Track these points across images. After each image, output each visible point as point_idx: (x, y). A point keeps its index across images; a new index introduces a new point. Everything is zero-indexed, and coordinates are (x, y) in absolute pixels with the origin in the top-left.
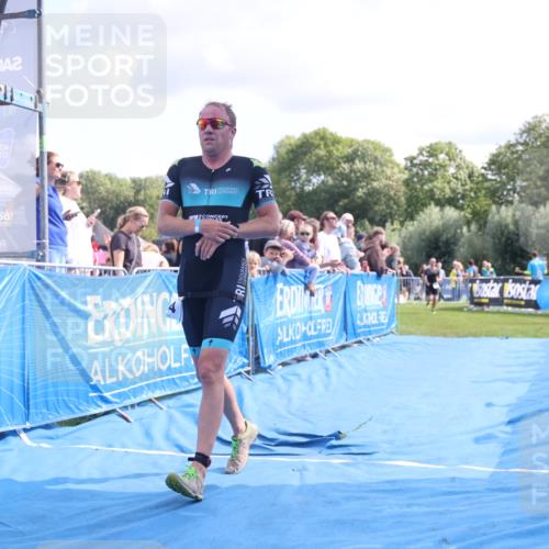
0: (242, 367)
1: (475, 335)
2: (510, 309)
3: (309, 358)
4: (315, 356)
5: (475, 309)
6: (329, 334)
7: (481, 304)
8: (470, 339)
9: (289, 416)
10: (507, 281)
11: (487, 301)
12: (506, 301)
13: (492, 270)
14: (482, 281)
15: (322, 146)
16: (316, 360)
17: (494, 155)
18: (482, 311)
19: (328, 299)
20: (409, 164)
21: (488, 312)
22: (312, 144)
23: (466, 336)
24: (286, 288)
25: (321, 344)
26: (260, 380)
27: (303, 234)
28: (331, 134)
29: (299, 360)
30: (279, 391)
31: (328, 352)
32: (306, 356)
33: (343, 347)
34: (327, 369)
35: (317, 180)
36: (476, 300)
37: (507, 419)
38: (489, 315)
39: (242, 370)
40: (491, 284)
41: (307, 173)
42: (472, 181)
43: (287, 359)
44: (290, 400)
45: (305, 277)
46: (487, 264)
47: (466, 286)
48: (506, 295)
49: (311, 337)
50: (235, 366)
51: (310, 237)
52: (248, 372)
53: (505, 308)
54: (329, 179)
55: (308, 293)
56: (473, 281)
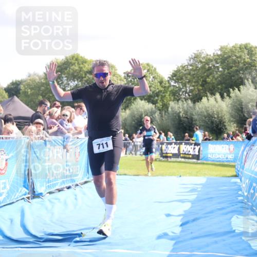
0: (25, 195)
1: (162, 175)
2: (183, 160)
3: (66, 189)
4: (69, 188)
5: (163, 160)
6: (78, 175)
7: (167, 157)
8: (160, 177)
9: (52, 224)
10: (181, 144)
11: (171, 155)
12: (181, 155)
13: (173, 137)
14: (168, 144)
15: (76, 64)
16: (70, 190)
17: (175, 71)
18: (167, 161)
19: (77, 154)
20: (126, 76)
21: (170, 162)
22: (71, 63)
23: (157, 176)
24: (52, 147)
25: (73, 181)
26: (36, 202)
27: (64, 115)
28: (81, 57)
29: (59, 190)
30: (47, 209)
31: (77, 185)
32: (64, 188)
33: (86, 182)
34: (76, 195)
35: (73, 84)
36: (164, 155)
37: (181, 223)
38: (171, 164)
39: (25, 197)
40: (173, 145)
41: (67, 80)
42: (162, 87)
43: (53, 190)
44: (53, 214)
45: (64, 141)
46: (170, 134)
47: (159, 146)
48: (181, 152)
49: (67, 177)
50: (20, 195)
51: (68, 118)
52: (28, 198)
53: (180, 159)
54: (80, 83)
55: (65, 150)
56: (162, 144)
